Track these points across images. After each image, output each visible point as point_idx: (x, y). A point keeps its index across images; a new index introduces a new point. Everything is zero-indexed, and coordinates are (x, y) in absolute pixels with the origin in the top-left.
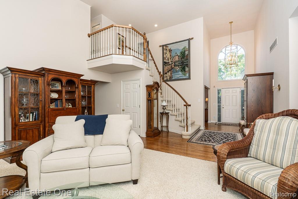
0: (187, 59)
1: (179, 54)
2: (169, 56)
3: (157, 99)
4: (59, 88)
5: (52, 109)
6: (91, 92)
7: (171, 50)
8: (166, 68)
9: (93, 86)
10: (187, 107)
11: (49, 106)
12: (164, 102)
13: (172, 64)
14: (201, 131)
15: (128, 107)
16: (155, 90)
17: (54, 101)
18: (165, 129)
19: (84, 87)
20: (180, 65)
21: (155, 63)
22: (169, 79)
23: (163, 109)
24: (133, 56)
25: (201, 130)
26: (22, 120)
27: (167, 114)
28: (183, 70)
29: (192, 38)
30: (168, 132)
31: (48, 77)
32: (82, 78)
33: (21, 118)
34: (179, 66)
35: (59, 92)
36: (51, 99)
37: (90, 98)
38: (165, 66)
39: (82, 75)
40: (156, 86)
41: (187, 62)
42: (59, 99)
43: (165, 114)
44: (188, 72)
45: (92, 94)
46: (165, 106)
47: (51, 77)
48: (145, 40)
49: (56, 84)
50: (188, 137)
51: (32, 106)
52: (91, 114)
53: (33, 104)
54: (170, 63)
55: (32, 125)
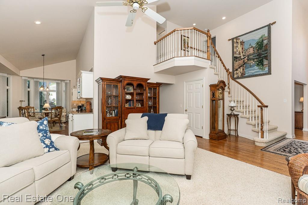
0: (266, 50)
1: (254, 46)
2: (240, 49)
3: (223, 99)
4: (132, 91)
5: (126, 108)
6: (156, 93)
7: (244, 42)
8: (237, 64)
9: (158, 88)
10: (261, 108)
11: (125, 106)
12: (232, 102)
13: (245, 58)
14: (287, 140)
15: (191, 107)
16: (220, 89)
17: (128, 101)
18: (233, 133)
19: (150, 89)
20: (256, 58)
21: (221, 60)
22: (241, 76)
23: (231, 110)
24: (195, 56)
25: (288, 138)
26: (108, 115)
27: (236, 116)
28: (260, 63)
29: (275, 23)
30: (237, 137)
31: (124, 82)
32: (148, 81)
33: (108, 114)
34: (254, 59)
35: (131, 94)
36: (126, 100)
37: (155, 98)
38: (235, 62)
39: (149, 79)
40: (222, 85)
41: (266, 53)
42: (132, 100)
43: (233, 116)
44: (268, 65)
45: (157, 96)
46: (233, 107)
47: (126, 82)
48: (209, 38)
49: (129, 88)
50: (264, 145)
51: (114, 105)
52: (156, 113)
53: (115, 104)
54: (242, 57)
55: (114, 120)
